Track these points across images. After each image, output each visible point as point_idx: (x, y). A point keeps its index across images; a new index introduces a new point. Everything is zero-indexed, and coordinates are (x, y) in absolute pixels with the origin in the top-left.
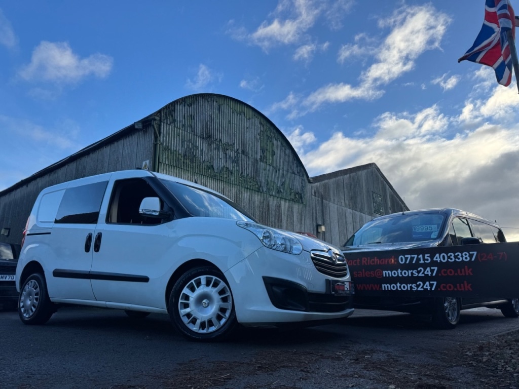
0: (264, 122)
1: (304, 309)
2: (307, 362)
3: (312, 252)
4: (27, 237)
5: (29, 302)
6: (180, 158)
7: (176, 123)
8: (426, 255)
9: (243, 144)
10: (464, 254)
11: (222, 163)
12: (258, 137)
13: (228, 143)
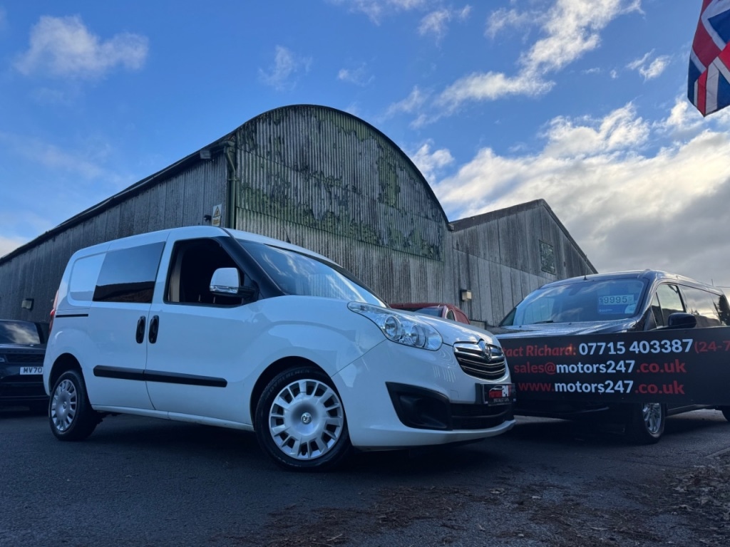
0: (383, 144)
1: (445, 427)
2: (450, 509)
3: (455, 346)
4: (55, 319)
5: (63, 411)
6: (265, 200)
7: (258, 150)
8: (619, 343)
9: (355, 179)
10: (673, 342)
11: (325, 206)
12: (376, 166)
13: (333, 177)
